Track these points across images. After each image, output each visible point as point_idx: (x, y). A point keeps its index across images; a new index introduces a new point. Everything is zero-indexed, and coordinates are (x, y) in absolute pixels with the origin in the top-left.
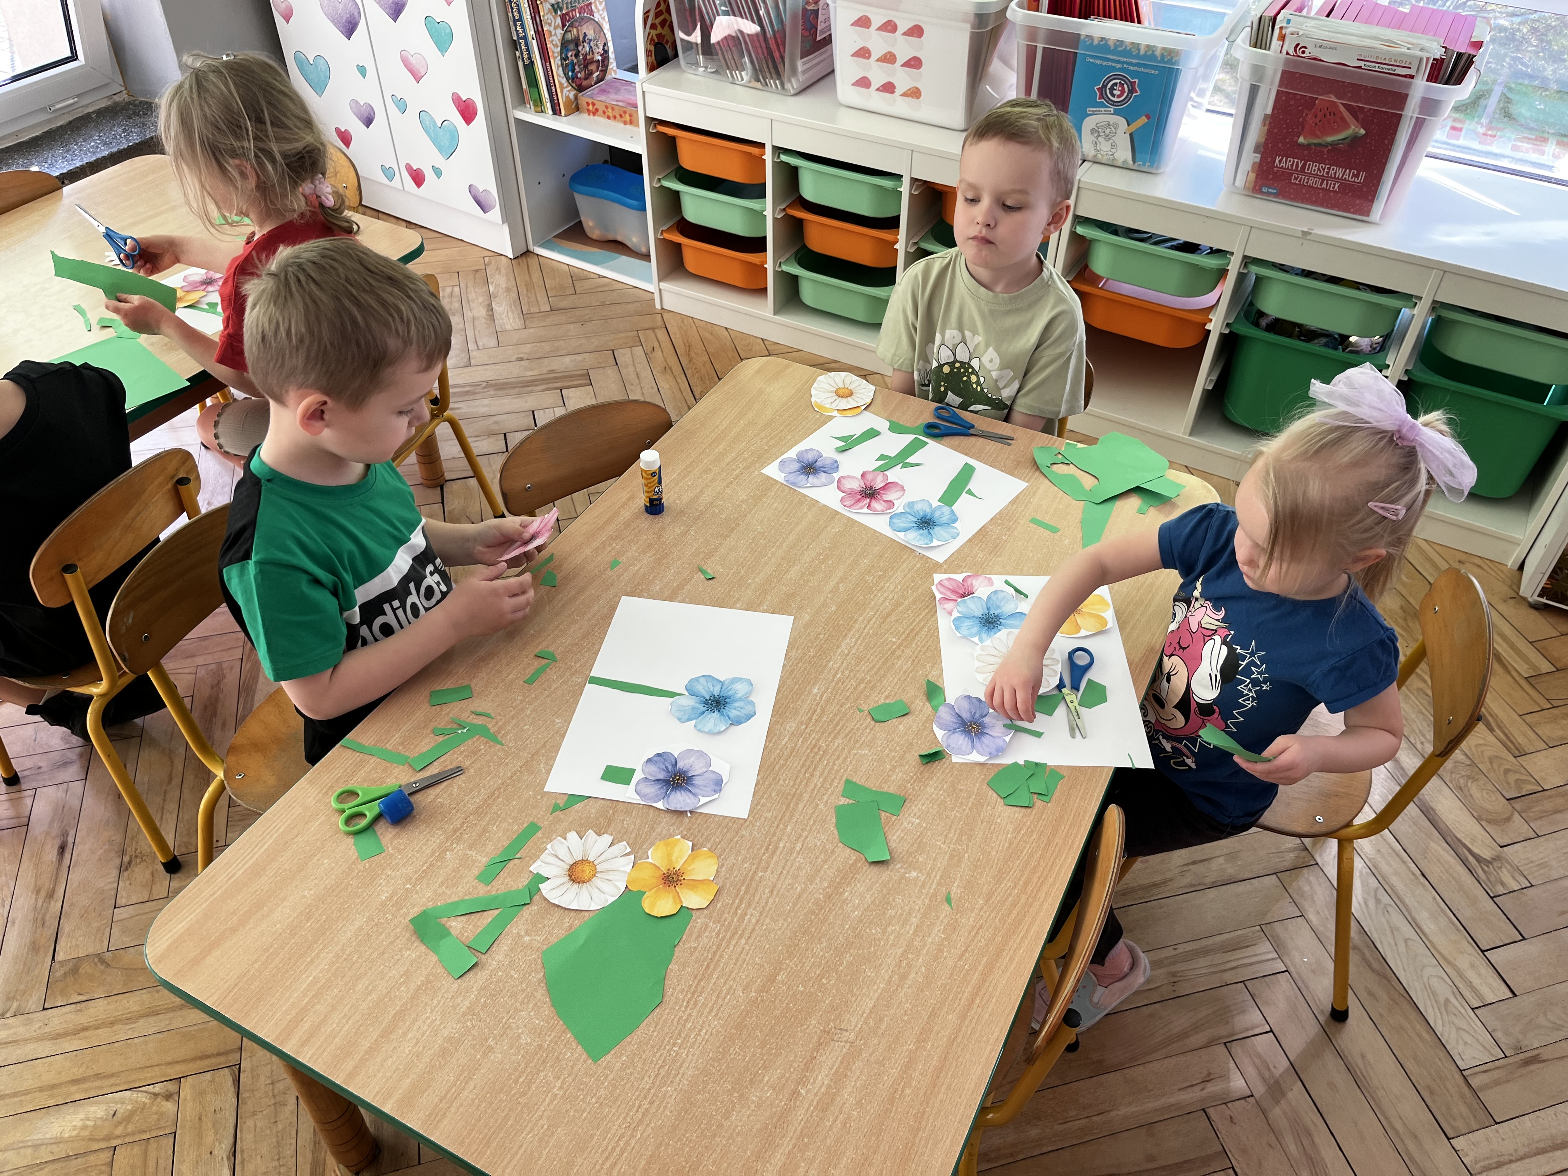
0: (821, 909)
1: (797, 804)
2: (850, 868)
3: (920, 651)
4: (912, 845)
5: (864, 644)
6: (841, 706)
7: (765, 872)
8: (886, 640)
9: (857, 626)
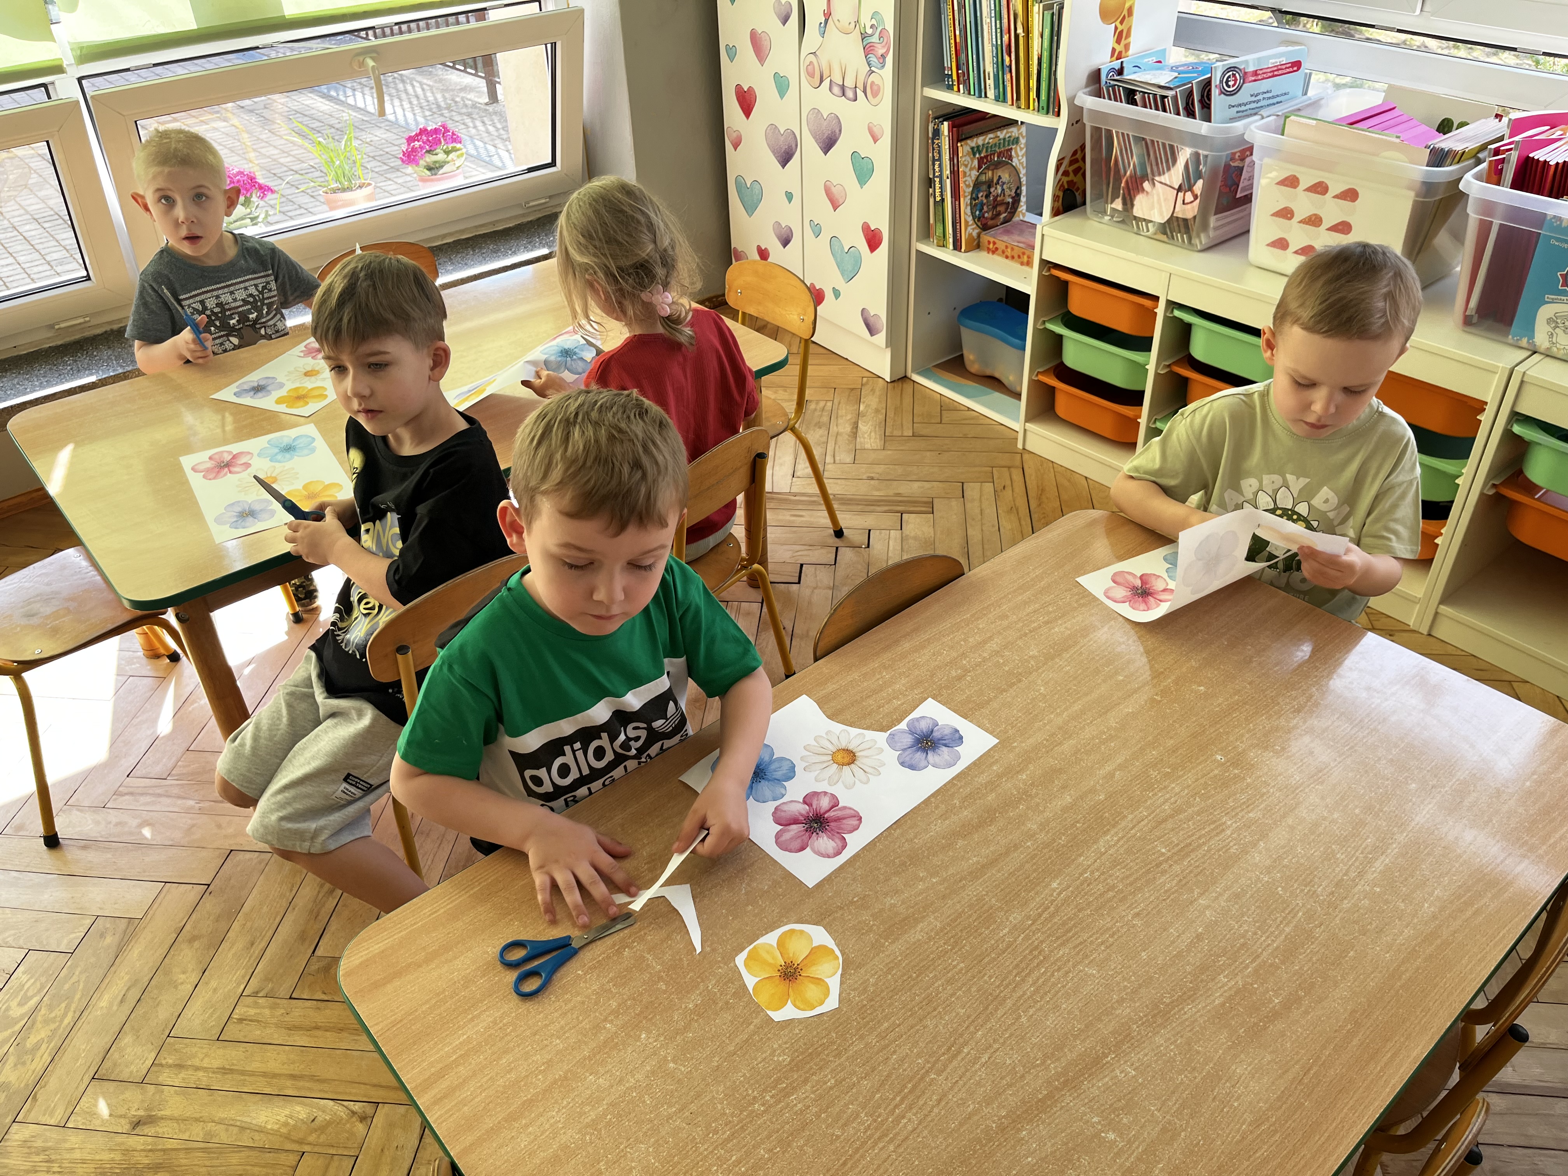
0: (990, 1140)
1: (997, 1009)
2: (1037, 1103)
3: (1191, 872)
4: (1119, 1101)
5: (1126, 847)
6: (1080, 911)
7: (939, 1075)
8: (1153, 848)
9: (1123, 824)
